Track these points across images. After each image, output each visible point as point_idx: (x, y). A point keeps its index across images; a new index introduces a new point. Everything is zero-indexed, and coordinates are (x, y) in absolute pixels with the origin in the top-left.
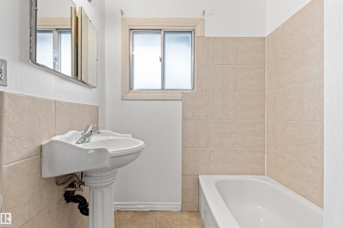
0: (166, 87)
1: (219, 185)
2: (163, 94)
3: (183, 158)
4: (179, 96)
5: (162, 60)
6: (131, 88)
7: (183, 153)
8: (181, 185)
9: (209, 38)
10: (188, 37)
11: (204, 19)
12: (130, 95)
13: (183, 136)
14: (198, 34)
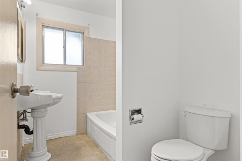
0: (67, 64)
1: (97, 115)
2: (65, 68)
3: (77, 104)
4: (75, 69)
5: (64, 47)
6: (43, 63)
7: (77, 101)
8: (76, 119)
9: (92, 39)
10: (80, 35)
11: (89, 28)
12: (43, 67)
13: (77, 92)
14: (86, 35)
